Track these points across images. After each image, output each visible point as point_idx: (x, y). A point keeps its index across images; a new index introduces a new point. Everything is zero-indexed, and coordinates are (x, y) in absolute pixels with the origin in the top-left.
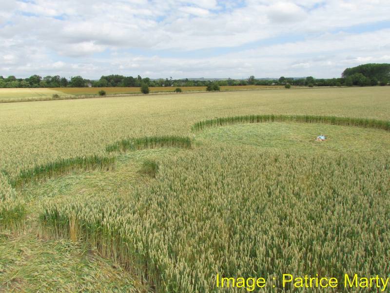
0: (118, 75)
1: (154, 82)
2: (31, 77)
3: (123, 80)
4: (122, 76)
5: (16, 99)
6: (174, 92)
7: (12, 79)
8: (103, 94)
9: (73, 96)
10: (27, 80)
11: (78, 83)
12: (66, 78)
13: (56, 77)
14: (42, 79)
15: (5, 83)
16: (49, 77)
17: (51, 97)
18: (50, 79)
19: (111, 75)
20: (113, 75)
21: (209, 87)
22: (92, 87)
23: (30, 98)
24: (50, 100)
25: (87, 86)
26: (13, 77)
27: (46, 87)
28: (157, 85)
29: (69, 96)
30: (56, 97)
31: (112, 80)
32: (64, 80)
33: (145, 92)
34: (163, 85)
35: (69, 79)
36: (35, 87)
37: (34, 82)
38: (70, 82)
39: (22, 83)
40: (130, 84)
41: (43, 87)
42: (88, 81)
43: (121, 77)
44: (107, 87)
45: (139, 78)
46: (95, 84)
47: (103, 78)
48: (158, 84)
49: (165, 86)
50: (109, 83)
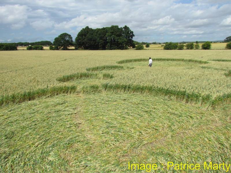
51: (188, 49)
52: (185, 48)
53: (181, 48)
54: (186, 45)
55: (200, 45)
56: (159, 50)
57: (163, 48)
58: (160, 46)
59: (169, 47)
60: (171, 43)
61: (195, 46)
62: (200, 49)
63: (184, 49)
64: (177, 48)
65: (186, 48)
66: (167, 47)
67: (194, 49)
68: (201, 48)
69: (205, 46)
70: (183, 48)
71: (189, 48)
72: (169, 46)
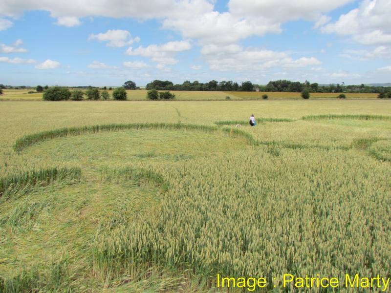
0: (285, 81)
1: (323, 87)
2: (210, 82)
3: (289, 85)
4: (289, 81)
5: (201, 99)
6: (337, 98)
7: (196, 83)
8: (265, 97)
9: (240, 99)
10: (207, 84)
11: (248, 87)
12: (238, 83)
13: (229, 82)
14: (218, 84)
15: (191, 87)
16: (224, 82)
17: (225, 99)
18: (225, 84)
19: (279, 80)
20: (281, 80)
21: (381, 95)
22: (260, 91)
23: (210, 99)
24: (223, 100)
25: (255, 91)
26: (197, 82)
27: (221, 90)
28: (326, 91)
29: (237, 98)
30: (228, 98)
31: (279, 85)
32: (236, 85)
33: (306, 97)
34: (333, 91)
35: (240, 84)
36: (213, 91)
37: (212, 86)
38: (240, 87)
39: (203, 87)
40: (296, 89)
41: (218, 90)
42: (257, 86)
43: (289, 83)
44: (273, 91)
45: (308, 83)
46: (262, 89)
47: (271, 83)
48: (327, 89)
49: (335, 92)
50: (276, 88)
51: (90, 99)
52: (85, 97)
53: (78, 98)
54: (87, 92)
55: (111, 93)
56: (33, 100)
57: (41, 97)
58: (27, 92)
59: (55, 95)
60: (56, 89)
61: (101, 94)
62: (111, 100)
63: (84, 100)
64: (71, 98)
65: (87, 98)
66: (51, 95)
67: (102, 100)
68: (111, 97)
69: (119, 95)
70: (81, 97)
71: (92, 99)
72: (55, 93)
